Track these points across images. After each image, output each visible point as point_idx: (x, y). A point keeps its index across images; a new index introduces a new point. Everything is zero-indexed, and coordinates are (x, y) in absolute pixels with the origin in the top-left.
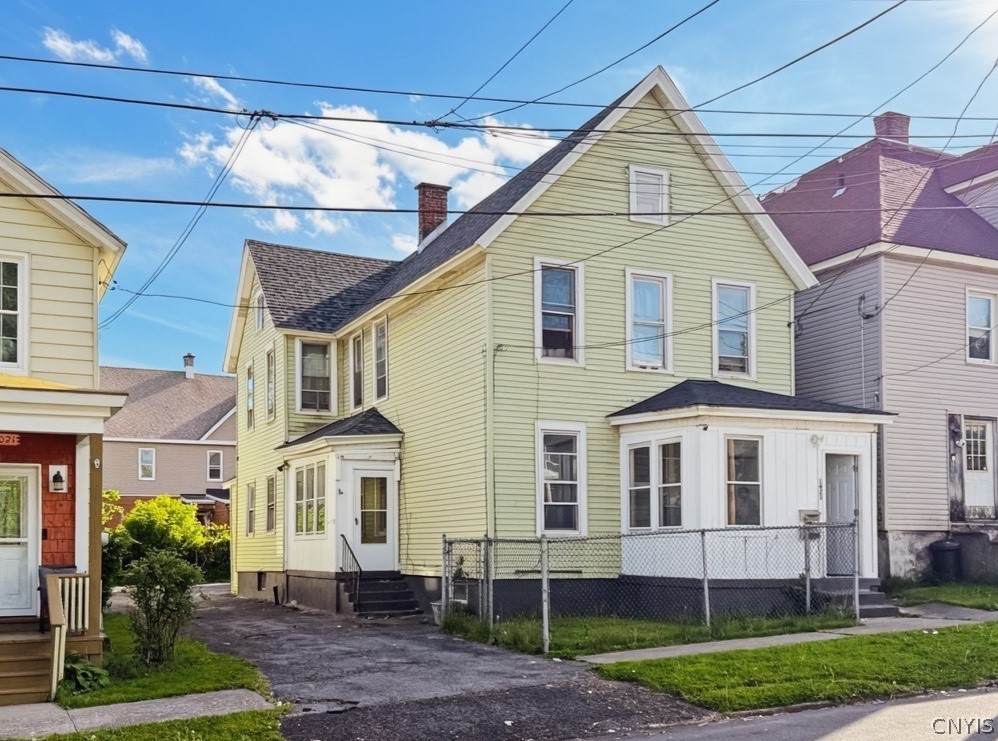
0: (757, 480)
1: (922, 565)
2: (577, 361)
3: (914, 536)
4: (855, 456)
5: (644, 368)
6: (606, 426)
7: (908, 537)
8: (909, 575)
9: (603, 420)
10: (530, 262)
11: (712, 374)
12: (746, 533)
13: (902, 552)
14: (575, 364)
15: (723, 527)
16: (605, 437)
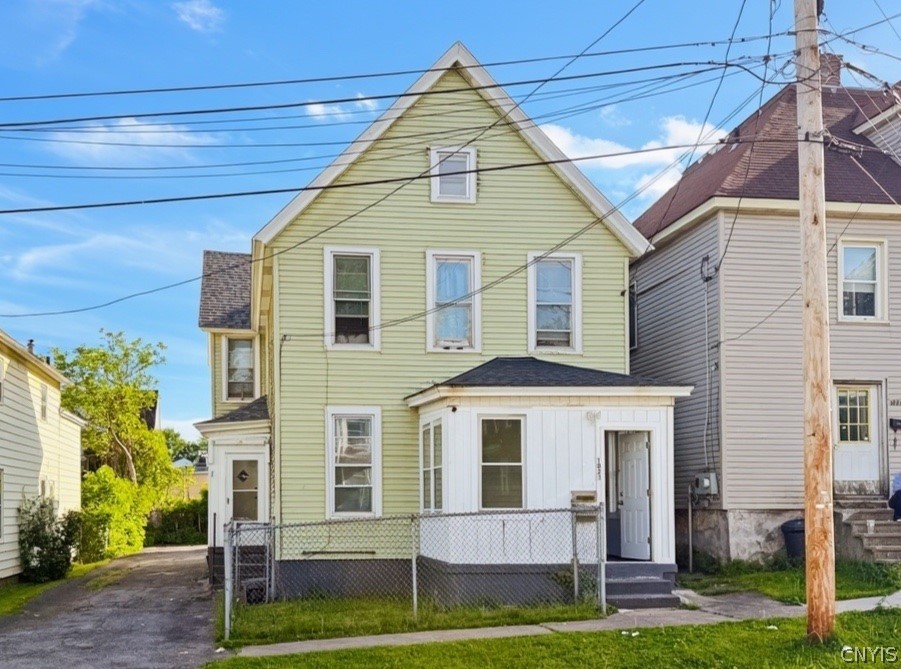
0: (520, 461)
1: (774, 548)
2: (373, 346)
3: (763, 516)
4: (649, 433)
5: (447, 348)
6: (404, 408)
7: (754, 515)
8: (754, 558)
9: (400, 402)
10: (320, 252)
11: (527, 350)
12: (505, 516)
13: (747, 533)
14: (372, 349)
15: (475, 510)
16: (400, 419)
